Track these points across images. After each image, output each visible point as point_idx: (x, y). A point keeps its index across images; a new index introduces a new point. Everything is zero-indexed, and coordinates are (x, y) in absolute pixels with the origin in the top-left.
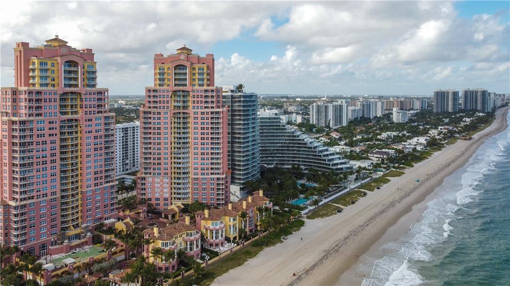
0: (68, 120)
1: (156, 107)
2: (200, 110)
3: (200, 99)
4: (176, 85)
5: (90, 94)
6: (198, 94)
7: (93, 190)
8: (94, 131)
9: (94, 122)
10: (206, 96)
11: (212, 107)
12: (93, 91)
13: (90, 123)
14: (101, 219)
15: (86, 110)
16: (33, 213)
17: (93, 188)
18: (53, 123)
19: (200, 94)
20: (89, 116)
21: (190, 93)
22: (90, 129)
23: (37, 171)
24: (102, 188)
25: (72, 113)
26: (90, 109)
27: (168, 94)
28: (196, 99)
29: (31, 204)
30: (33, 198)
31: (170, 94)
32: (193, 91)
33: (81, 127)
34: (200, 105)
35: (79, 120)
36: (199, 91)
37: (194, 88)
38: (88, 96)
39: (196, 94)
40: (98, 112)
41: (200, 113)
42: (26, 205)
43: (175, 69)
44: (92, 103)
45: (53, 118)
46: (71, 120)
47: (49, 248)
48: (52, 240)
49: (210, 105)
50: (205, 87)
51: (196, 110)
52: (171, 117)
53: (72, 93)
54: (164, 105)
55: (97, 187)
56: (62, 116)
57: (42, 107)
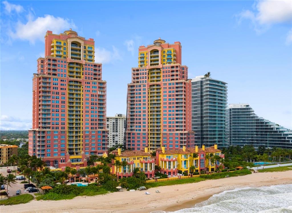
0: (75, 82)
1: (138, 82)
2: (168, 82)
3: (168, 74)
4: (151, 65)
5: (89, 65)
6: (166, 70)
7: (90, 131)
8: (91, 91)
9: (91, 85)
10: (173, 71)
11: (177, 79)
12: (90, 63)
13: (88, 85)
14: (95, 152)
15: (86, 76)
16: (49, 138)
17: (90, 130)
18: (63, 81)
19: (168, 70)
20: (88, 81)
21: (161, 69)
22: (88, 89)
23: (53, 111)
24: (96, 131)
25: (77, 77)
26: (89, 76)
27: (146, 71)
28: (165, 74)
29: (48, 131)
30: (49, 128)
31: (147, 71)
32: (163, 68)
33: (83, 88)
34: (168, 78)
35: (82, 82)
36: (168, 68)
37: (164, 66)
38: (87, 67)
39: (165, 70)
40: (94, 79)
41: (168, 84)
42: (45, 131)
43: (151, 54)
44: (90, 72)
45: (63, 78)
46: (77, 82)
47: (59, 164)
48: (62, 159)
49: (175, 77)
50: (172, 65)
51: (165, 82)
52: (148, 89)
53: (77, 64)
54: (143, 80)
55: (92, 130)
56: (70, 78)
57: (56, 70)
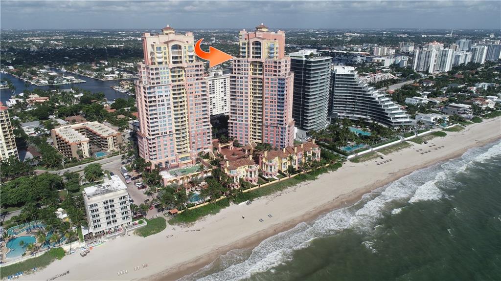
0: (178, 86)
1: (240, 74)
2: (270, 77)
3: (270, 69)
4: (253, 57)
5: (191, 67)
7: (195, 130)
8: (194, 93)
9: (194, 86)
10: (275, 66)
11: (279, 75)
12: (192, 65)
13: (191, 87)
14: (201, 148)
15: (189, 78)
18: (167, 87)
19: (270, 64)
20: (190, 82)
21: (264, 63)
22: (191, 91)
23: (160, 118)
24: (201, 129)
25: (179, 81)
26: (191, 78)
27: (247, 64)
28: (267, 69)
30: (158, 134)
31: (249, 64)
33: (186, 90)
34: (270, 73)
35: (184, 85)
36: (270, 62)
37: (267, 60)
38: (189, 69)
39: (267, 64)
40: (197, 79)
41: (270, 79)
42: (155, 138)
43: (253, 45)
44: (192, 73)
45: (167, 85)
46: (179, 85)
47: (170, 164)
48: (172, 159)
49: (277, 73)
50: (275, 60)
51: (267, 77)
52: (250, 81)
53: (178, 67)
54: (245, 72)
55: (197, 129)
56: (173, 83)
57: (159, 78)
